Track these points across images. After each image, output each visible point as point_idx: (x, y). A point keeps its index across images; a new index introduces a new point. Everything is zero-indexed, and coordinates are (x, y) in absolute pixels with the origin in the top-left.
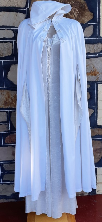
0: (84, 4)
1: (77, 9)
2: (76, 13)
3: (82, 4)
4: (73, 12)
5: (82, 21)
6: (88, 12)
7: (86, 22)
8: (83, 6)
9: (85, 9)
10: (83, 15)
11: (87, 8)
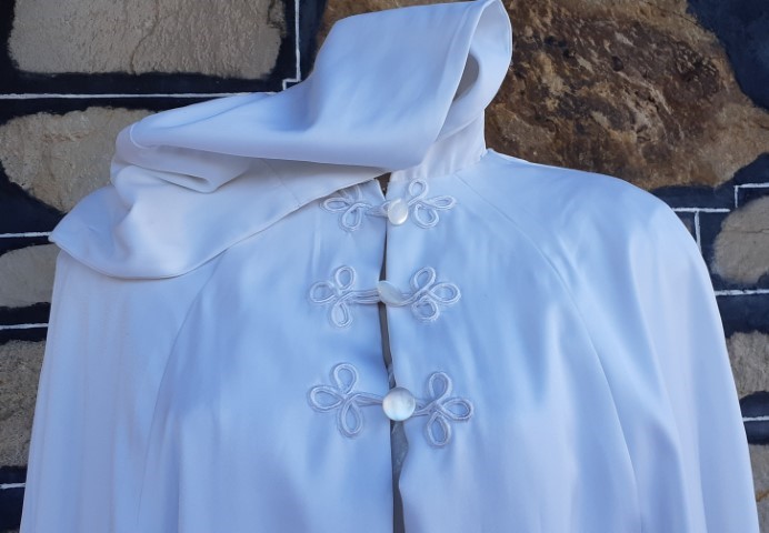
0: (702, 50)
1: (657, 84)
2: (653, 116)
3: (695, 54)
4: (631, 105)
5: (701, 167)
6: (735, 106)
7: (729, 175)
8: (698, 64)
9: (711, 85)
10: (700, 130)
11: (727, 80)
